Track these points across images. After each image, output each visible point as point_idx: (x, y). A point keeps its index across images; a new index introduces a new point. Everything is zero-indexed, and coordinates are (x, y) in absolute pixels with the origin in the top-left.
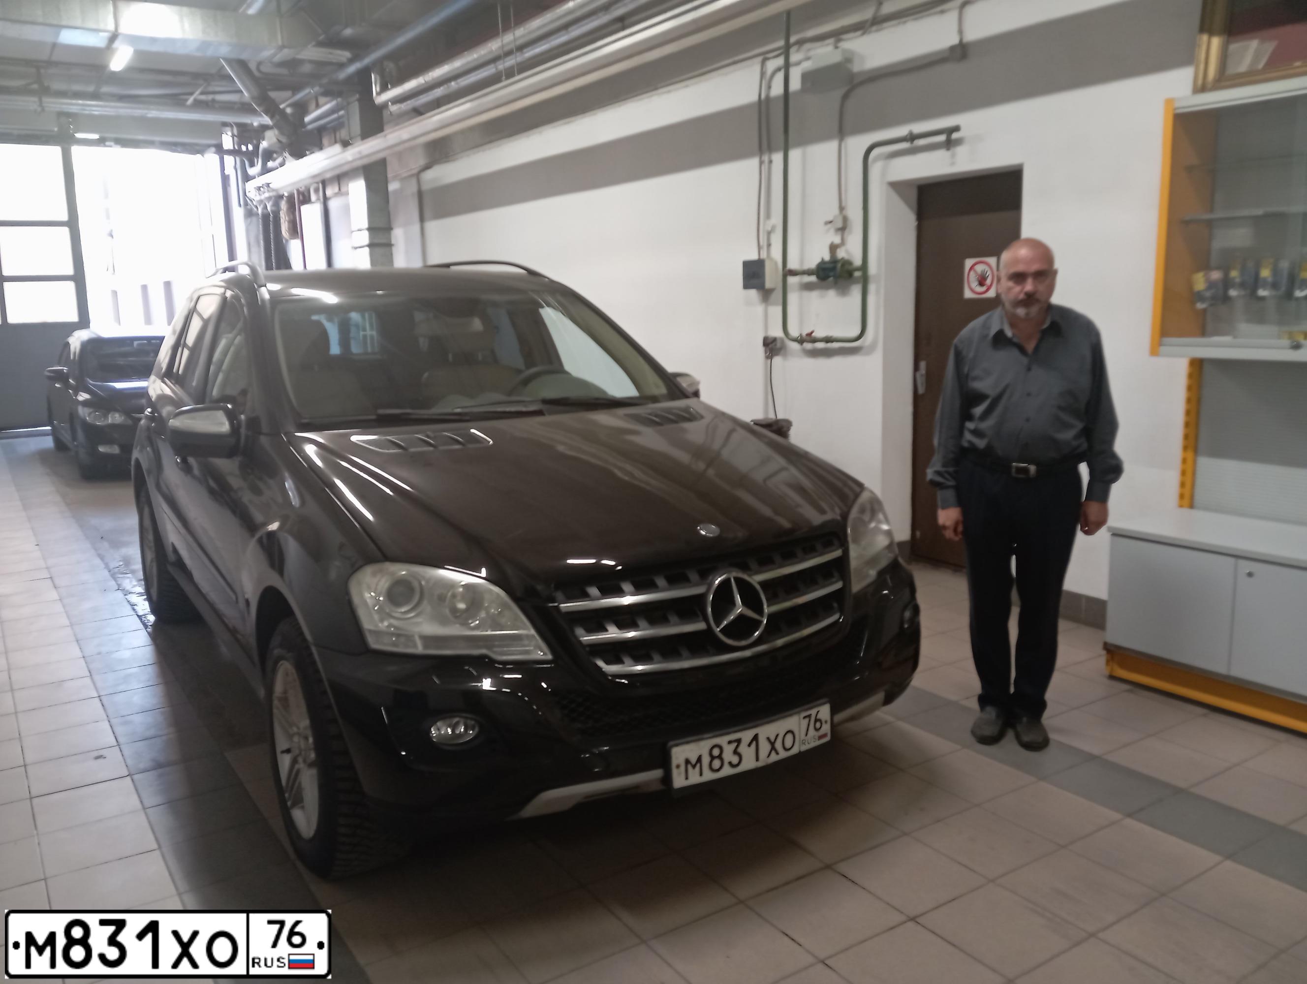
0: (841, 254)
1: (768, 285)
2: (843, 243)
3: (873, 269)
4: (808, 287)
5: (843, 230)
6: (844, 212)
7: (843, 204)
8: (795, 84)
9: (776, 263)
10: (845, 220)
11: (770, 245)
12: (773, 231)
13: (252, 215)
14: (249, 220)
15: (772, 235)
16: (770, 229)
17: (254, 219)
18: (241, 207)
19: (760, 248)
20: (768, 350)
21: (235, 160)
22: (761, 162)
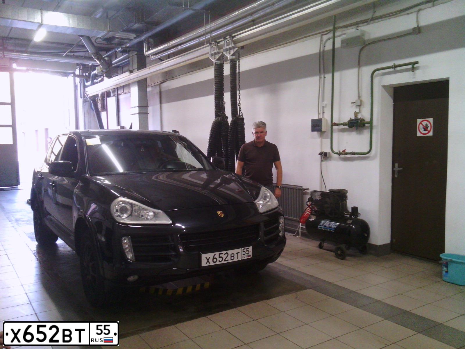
0: (359, 116)
1: (323, 130)
2: (360, 112)
3: (375, 123)
4: (343, 130)
5: (359, 106)
6: (360, 98)
7: (360, 95)
8: (338, 45)
9: (327, 120)
10: (361, 101)
11: (324, 113)
12: (326, 107)
13: (86, 101)
14: (85, 103)
15: (325, 108)
16: (324, 106)
17: (87, 103)
18: (82, 98)
19: (319, 114)
20: (322, 157)
21: (80, 79)
22: (320, 78)
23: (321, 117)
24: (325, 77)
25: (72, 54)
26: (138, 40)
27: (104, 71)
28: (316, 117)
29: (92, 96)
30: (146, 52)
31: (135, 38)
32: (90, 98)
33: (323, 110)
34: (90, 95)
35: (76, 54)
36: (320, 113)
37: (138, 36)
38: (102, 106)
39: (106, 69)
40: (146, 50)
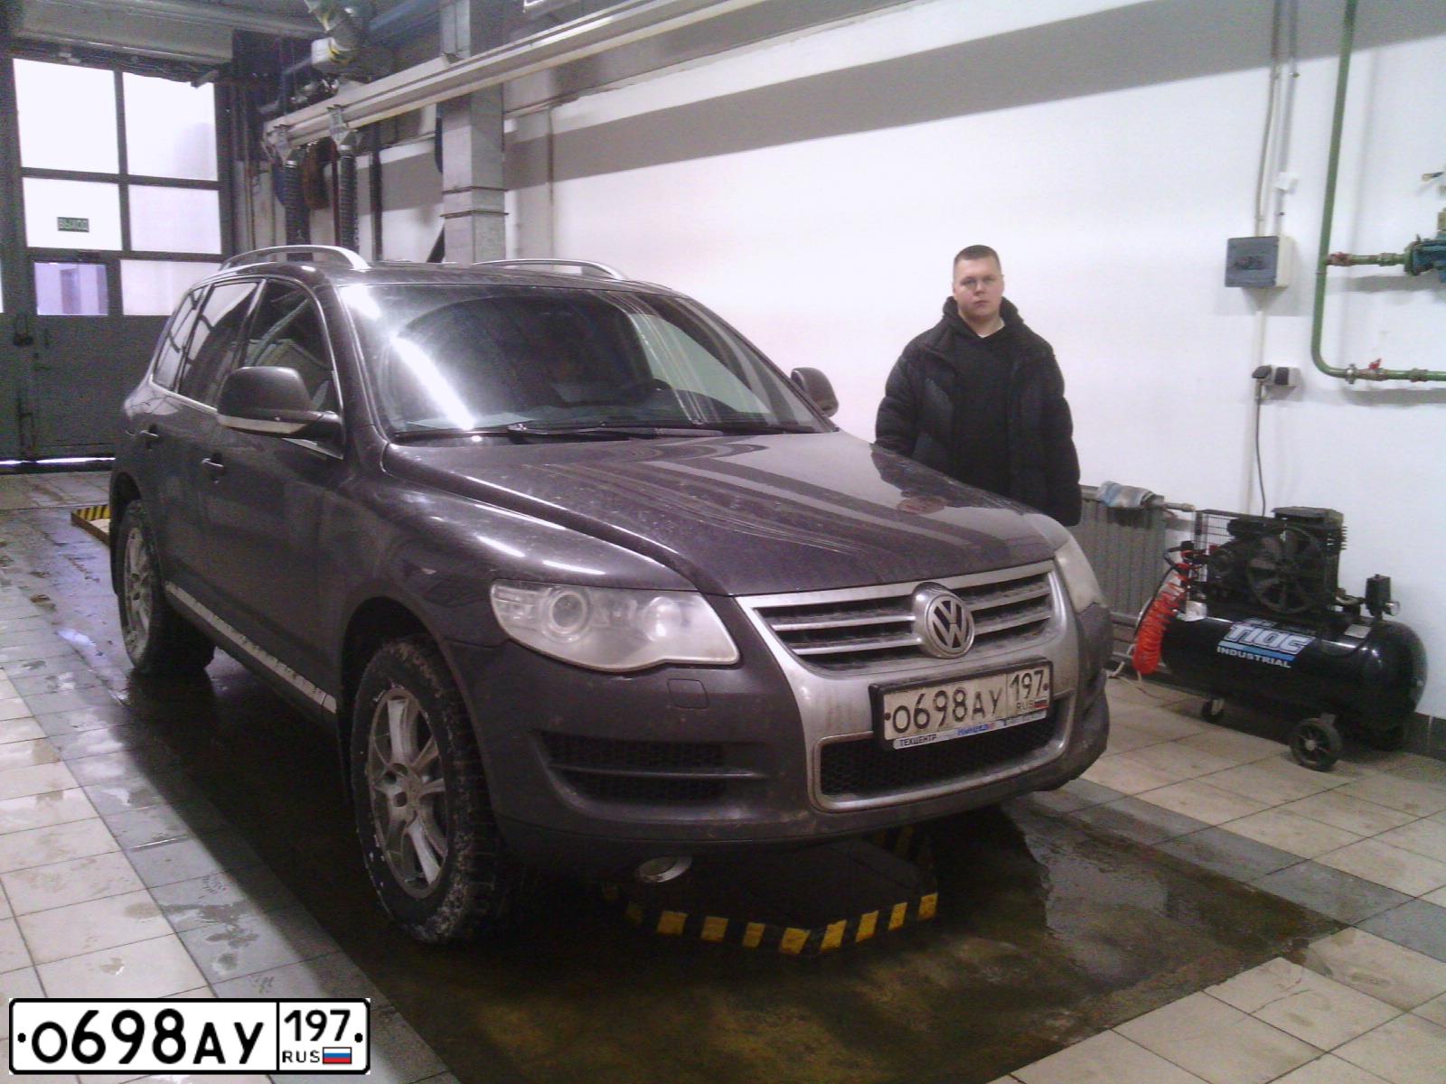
1: (1280, 281)
11: (1282, 214)
12: (1292, 191)
15: (1287, 198)
16: (1285, 187)
19: (1259, 219)
20: (1263, 388)
22: (1275, 77)
24: (1297, 75)
28: (1246, 231)
33: (1279, 204)
36: (1262, 214)
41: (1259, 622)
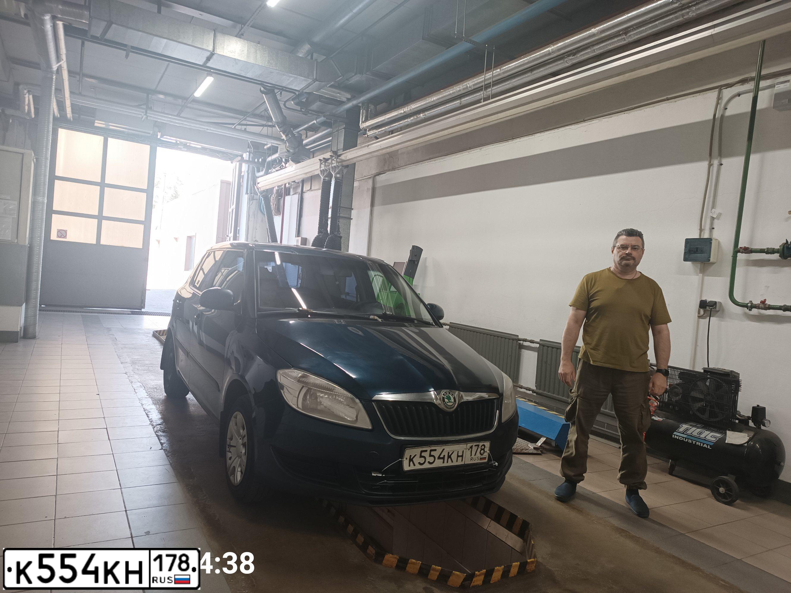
1: (712, 259)
11: (713, 228)
12: (718, 218)
13: (254, 199)
14: (251, 202)
15: (715, 220)
16: (715, 216)
17: (255, 201)
18: (248, 194)
19: (701, 230)
20: (702, 311)
21: (249, 166)
22: (710, 165)
23: (706, 235)
24: (721, 164)
25: (243, 127)
26: (353, 104)
27: (291, 151)
28: (695, 235)
29: (264, 191)
30: (363, 122)
31: (349, 100)
32: (261, 193)
33: (712, 223)
34: (262, 189)
35: (249, 129)
36: (703, 228)
37: (353, 98)
38: (276, 207)
39: (294, 149)
40: (363, 119)
41: (695, 424)
